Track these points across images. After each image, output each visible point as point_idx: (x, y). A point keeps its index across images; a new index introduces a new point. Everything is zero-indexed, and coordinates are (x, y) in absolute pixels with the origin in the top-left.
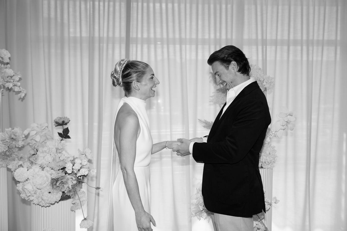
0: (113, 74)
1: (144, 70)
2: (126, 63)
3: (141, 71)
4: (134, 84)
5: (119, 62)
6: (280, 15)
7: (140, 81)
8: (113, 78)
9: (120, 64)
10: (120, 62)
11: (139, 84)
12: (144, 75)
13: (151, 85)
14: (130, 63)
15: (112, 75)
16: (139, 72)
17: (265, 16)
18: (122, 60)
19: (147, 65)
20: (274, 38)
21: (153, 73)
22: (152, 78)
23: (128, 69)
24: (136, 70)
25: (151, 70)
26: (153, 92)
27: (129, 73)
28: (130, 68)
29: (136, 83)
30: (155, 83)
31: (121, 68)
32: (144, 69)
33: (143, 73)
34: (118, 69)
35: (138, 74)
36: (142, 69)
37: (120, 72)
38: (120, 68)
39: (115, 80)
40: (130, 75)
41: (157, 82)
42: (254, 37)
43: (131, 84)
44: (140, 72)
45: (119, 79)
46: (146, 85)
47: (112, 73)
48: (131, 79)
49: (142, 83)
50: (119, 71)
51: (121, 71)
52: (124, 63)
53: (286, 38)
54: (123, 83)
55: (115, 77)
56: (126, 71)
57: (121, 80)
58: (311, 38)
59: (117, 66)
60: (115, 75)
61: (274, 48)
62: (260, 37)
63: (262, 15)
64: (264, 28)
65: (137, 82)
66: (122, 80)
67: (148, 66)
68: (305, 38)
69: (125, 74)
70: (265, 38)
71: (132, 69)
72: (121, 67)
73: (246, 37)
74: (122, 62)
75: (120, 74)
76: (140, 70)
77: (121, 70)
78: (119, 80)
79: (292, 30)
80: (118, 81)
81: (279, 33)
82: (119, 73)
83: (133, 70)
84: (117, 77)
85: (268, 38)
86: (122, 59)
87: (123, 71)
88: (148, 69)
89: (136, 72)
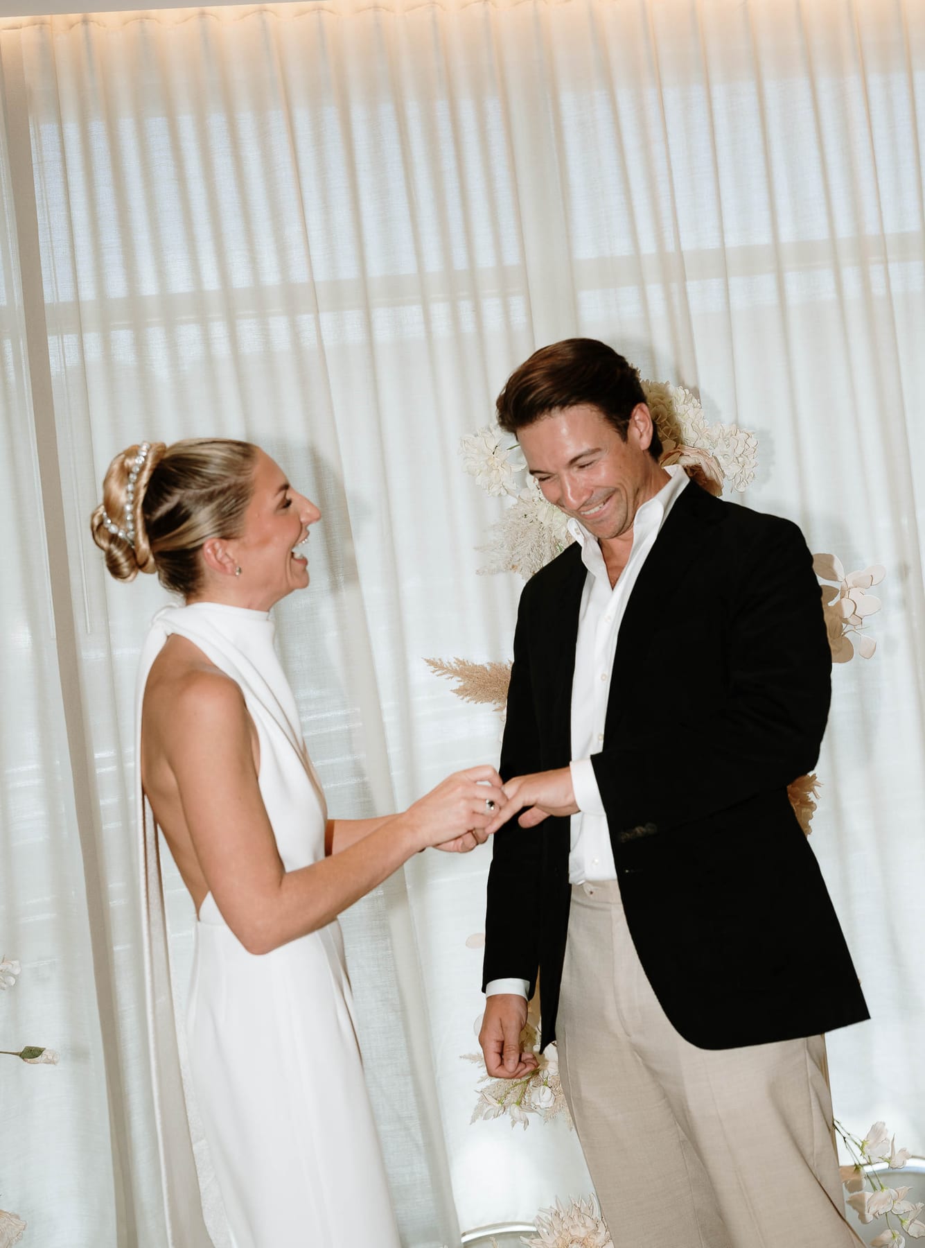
0: (101, 523)
1: (241, 479)
2: (149, 464)
3: (229, 488)
4: (213, 554)
5: (116, 467)
6: (723, 138)
7: (234, 536)
8: (105, 544)
9: (126, 472)
10: (122, 467)
11: (232, 548)
12: (245, 503)
13: (290, 536)
14: (168, 460)
15: (98, 530)
16: (222, 492)
17: (658, 149)
18: (132, 452)
19: (245, 451)
20: (711, 242)
21: (281, 483)
22: (287, 504)
23: (170, 493)
24: (204, 487)
25: (271, 467)
26: (299, 566)
27: (179, 506)
28: (177, 485)
29: (217, 545)
30: (303, 519)
31: (136, 493)
32: (239, 475)
33: (240, 494)
34: (123, 496)
35: (220, 506)
36: (233, 479)
37: (133, 512)
38: (127, 492)
39: (118, 553)
40: (187, 516)
41: (308, 515)
42: (622, 247)
43: (200, 554)
44: (228, 493)
45: (134, 542)
46: (265, 542)
47: (96, 522)
48: (192, 536)
49: (245, 539)
50: (128, 508)
51: (135, 508)
52: (143, 468)
53: (762, 238)
54: (159, 555)
55: (113, 538)
56: (160, 504)
57: (144, 545)
58: (871, 229)
59: (114, 486)
60: (113, 529)
61: (715, 284)
62: (648, 246)
63: (646, 146)
64: (665, 205)
65: (224, 542)
66: (151, 543)
67: (253, 452)
68: (844, 229)
69: (161, 519)
70: (670, 247)
71: (187, 487)
72: (130, 487)
73: (585, 251)
74: (129, 462)
75: (134, 521)
76: (225, 485)
77: (134, 502)
78: (138, 547)
79: (783, 203)
80: (131, 554)
81: (730, 222)
82: (129, 518)
83: (190, 493)
84: (121, 534)
85: (688, 244)
86: (127, 445)
87: (149, 504)
88: (256, 471)
89: (210, 498)
